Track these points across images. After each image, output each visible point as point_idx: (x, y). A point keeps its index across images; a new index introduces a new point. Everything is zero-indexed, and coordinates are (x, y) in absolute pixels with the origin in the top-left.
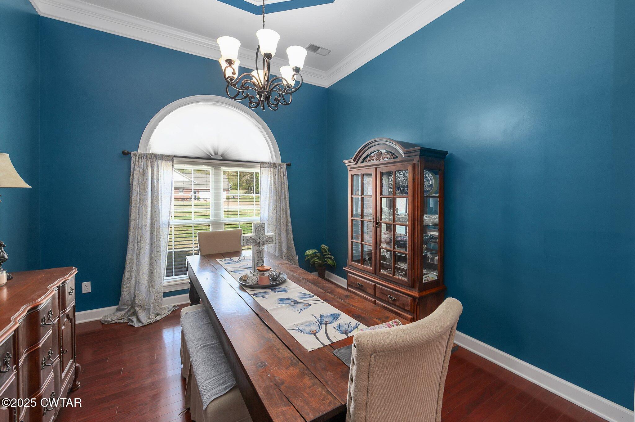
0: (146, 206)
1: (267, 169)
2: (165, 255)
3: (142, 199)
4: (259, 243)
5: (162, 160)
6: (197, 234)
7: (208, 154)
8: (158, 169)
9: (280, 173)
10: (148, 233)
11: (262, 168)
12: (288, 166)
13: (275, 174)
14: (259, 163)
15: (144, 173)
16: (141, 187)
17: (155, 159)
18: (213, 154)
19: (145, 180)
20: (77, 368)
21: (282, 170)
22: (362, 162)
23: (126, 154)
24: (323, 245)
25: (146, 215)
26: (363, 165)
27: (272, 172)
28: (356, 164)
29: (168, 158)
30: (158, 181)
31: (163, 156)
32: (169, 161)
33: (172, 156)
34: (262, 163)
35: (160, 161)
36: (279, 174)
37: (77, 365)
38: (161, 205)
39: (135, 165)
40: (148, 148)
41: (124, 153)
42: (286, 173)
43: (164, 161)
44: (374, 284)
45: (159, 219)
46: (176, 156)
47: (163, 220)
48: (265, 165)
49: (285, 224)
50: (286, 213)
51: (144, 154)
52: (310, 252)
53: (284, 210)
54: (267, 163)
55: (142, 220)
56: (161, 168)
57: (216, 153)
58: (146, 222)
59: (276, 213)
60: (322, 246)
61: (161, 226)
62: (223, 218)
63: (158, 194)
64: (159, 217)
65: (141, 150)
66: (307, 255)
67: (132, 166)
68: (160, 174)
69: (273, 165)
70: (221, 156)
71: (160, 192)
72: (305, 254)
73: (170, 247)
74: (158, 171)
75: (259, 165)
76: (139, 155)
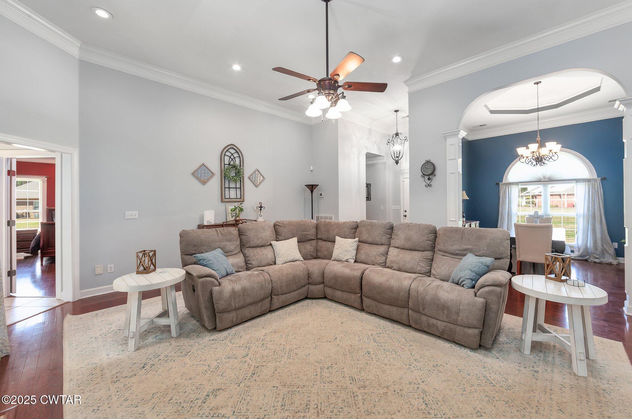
0: (506, 205)
1: (582, 183)
3: (504, 203)
6: (525, 218)
10: (507, 217)
11: (577, 183)
12: (603, 179)
13: (589, 186)
14: (576, 179)
15: (505, 192)
16: (504, 197)
17: (510, 185)
18: (542, 178)
19: (505, 194)
21: (596, 183)
23: (498, 184)
25: (506, 209)
27: (587, 185)
29: (516, 183)
30: (511, 194)
31: (513, 183)
32: (516, 185)
33: (518, 183)
35: (512, 186)
36: (594, 187)
40: (507, 180)
41: (497, 184)
42: (600, 184)
43: (514, 185)
48: (579, 181)
51: (505, 183)
53: (599, 209)
54: (582, 179)
55: (504, 211)
57: (545, 178)
58: (506, 212)
61: (512, 213)
62: (550, 212)
63: (511, 200)
64: (512, 210)
65: (504, 182)
67: (500, 189)
69: (588, 180)
70: (548, 179)
74: (511, 190)
75: (575, 181)
76: (503, 184)
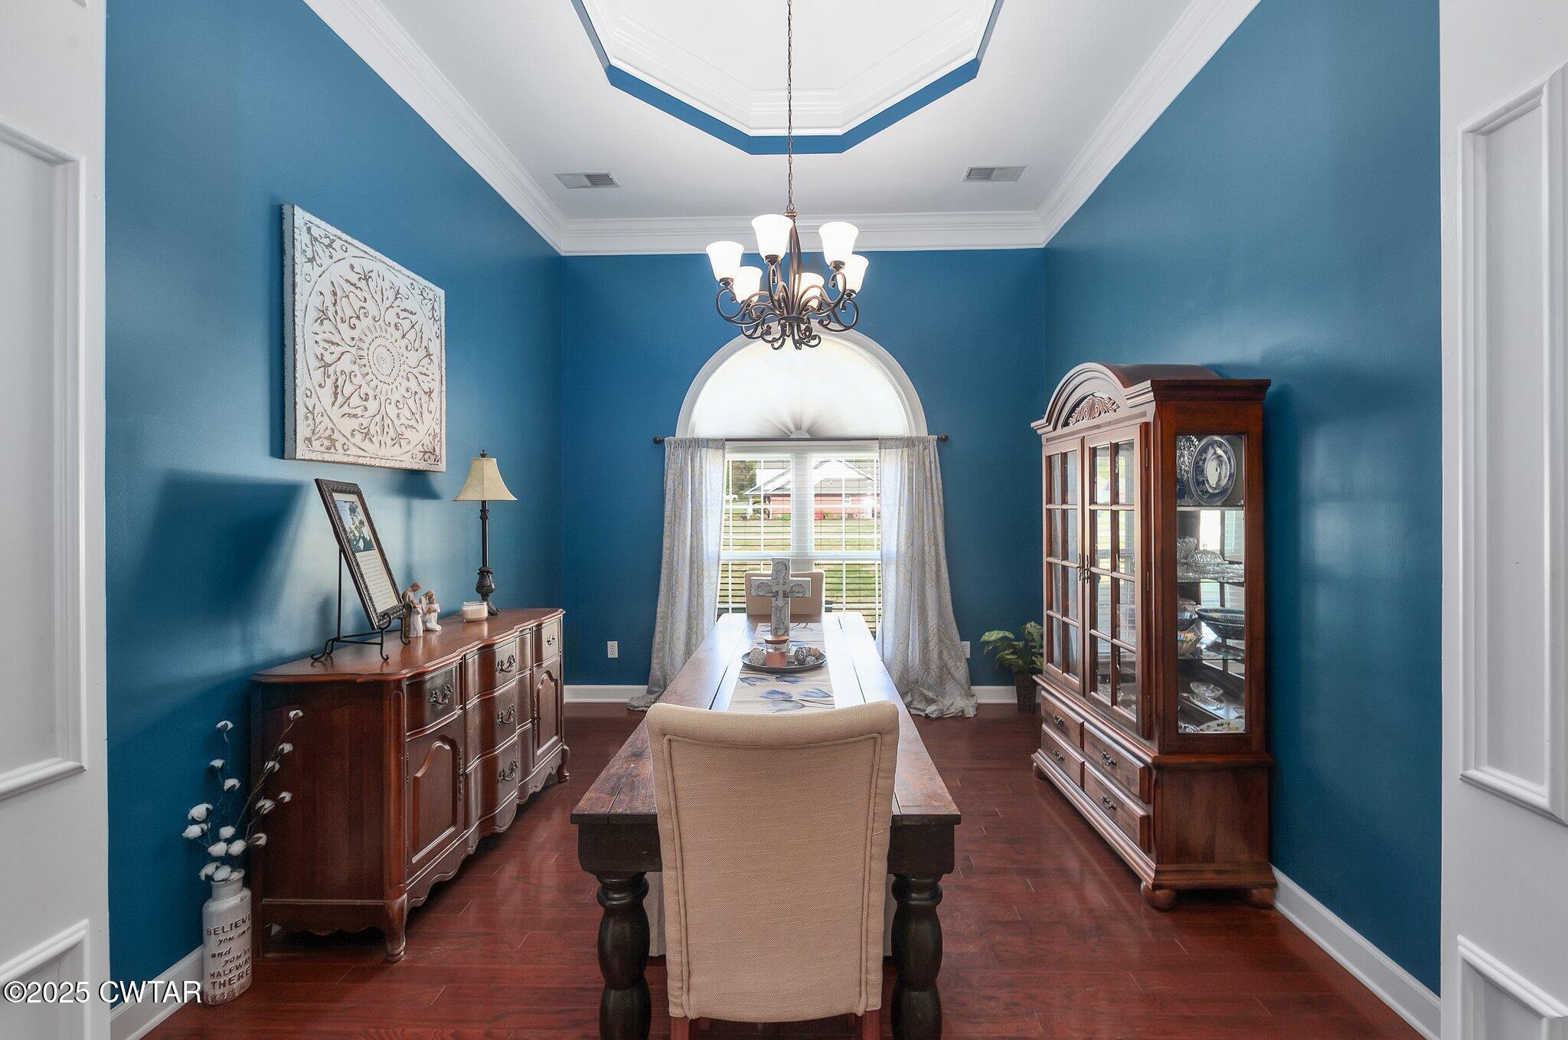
1: (893, 451)
2: (713, 611)
3: (677, 516)
4: (777, 592)
5: (708, 447)
7: (784, 430)
8: (701, 463)
9: (921, 457)
10: (687, 573)
11: (883, 451)
12: (942, 441)
13: (910, 459)
14: (877, 439)
15: (682, 472)
16: (677, 496)
17: (697, 447)
18: (793, 429)
19: (682, 483)
20: (563, 751)
21: (927, 451)
22: (1066, 424)
23: (659, 442)
24: (1033, 623)
25: (684, 543)
26: (1066, 430)
27: (905, 458)
28: (1055, 429)
29: (716, 443)
30: (701, 483)
31: (708, 440)
32: (717, 448)
33: (723, 440)
34: (883, 439)
35: (704, 450)
37: (566, 747)
38: (707, 525)
39: (669, 459)
40: (690, 428)
41: (656, 441)
42: (935, 457)
43: (710, 450)
44: (1082, 720)
45: (703, 549)
46: (727, 440)
47: (709, 550)
48: (890, 443)
49: (934, 567)
50: (936, 544)
51: (681, 441)
52: (992, 636)
53: (932, 537)
54: (893, 439)
56: (706, 462)
57: (798, 428)
58: (684, 554)
59: (912, 544)
60: (1028, 625)
61: (705, 560)
62: (812, 551)
63: (701, 507)
64: (702, 545)
65: (679, 435)
66: (988, 643)
67: (666, 459)
68: (704, 472)
69: (907, 443)
70: (808, 431)
71: (704, 502)
72: (982, 640)
73: (724, 599)
74: (701, 468)
75: (876, 443)
76: (675, 442)
